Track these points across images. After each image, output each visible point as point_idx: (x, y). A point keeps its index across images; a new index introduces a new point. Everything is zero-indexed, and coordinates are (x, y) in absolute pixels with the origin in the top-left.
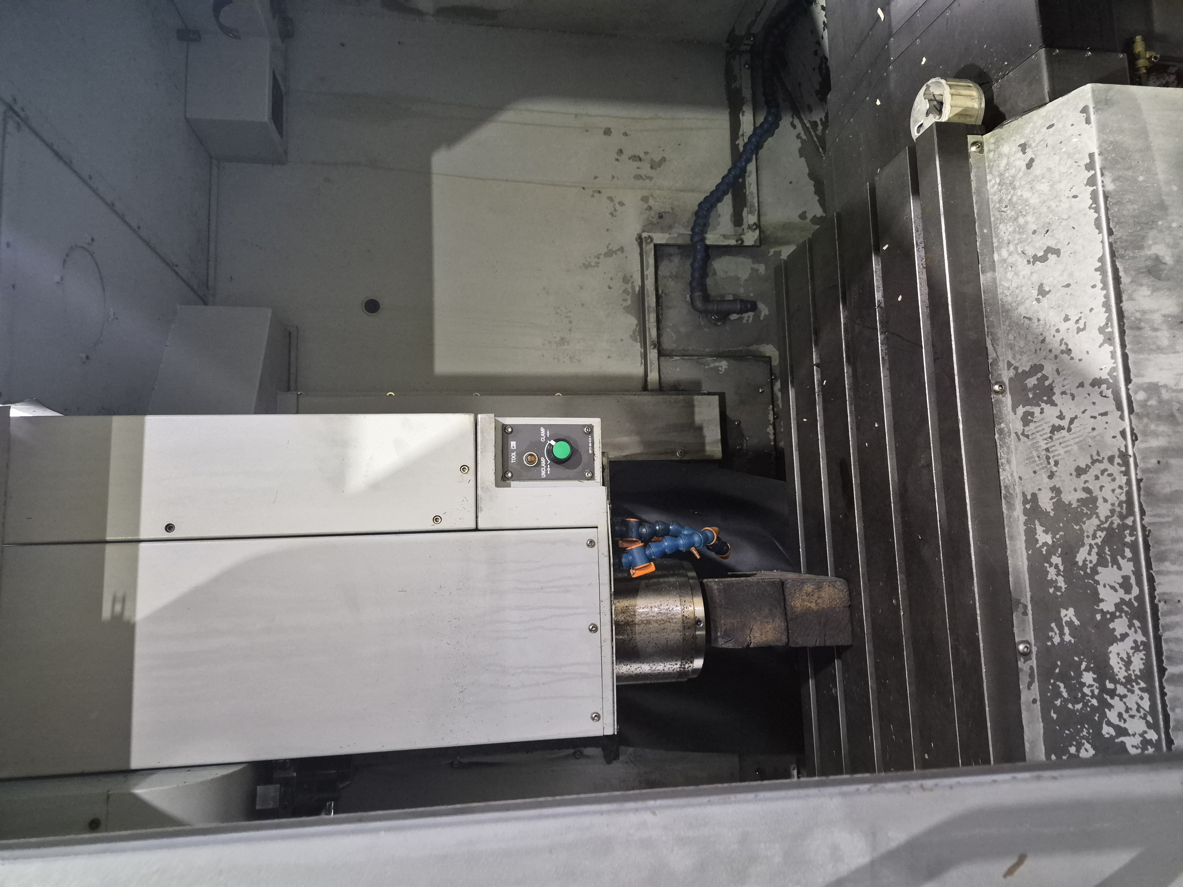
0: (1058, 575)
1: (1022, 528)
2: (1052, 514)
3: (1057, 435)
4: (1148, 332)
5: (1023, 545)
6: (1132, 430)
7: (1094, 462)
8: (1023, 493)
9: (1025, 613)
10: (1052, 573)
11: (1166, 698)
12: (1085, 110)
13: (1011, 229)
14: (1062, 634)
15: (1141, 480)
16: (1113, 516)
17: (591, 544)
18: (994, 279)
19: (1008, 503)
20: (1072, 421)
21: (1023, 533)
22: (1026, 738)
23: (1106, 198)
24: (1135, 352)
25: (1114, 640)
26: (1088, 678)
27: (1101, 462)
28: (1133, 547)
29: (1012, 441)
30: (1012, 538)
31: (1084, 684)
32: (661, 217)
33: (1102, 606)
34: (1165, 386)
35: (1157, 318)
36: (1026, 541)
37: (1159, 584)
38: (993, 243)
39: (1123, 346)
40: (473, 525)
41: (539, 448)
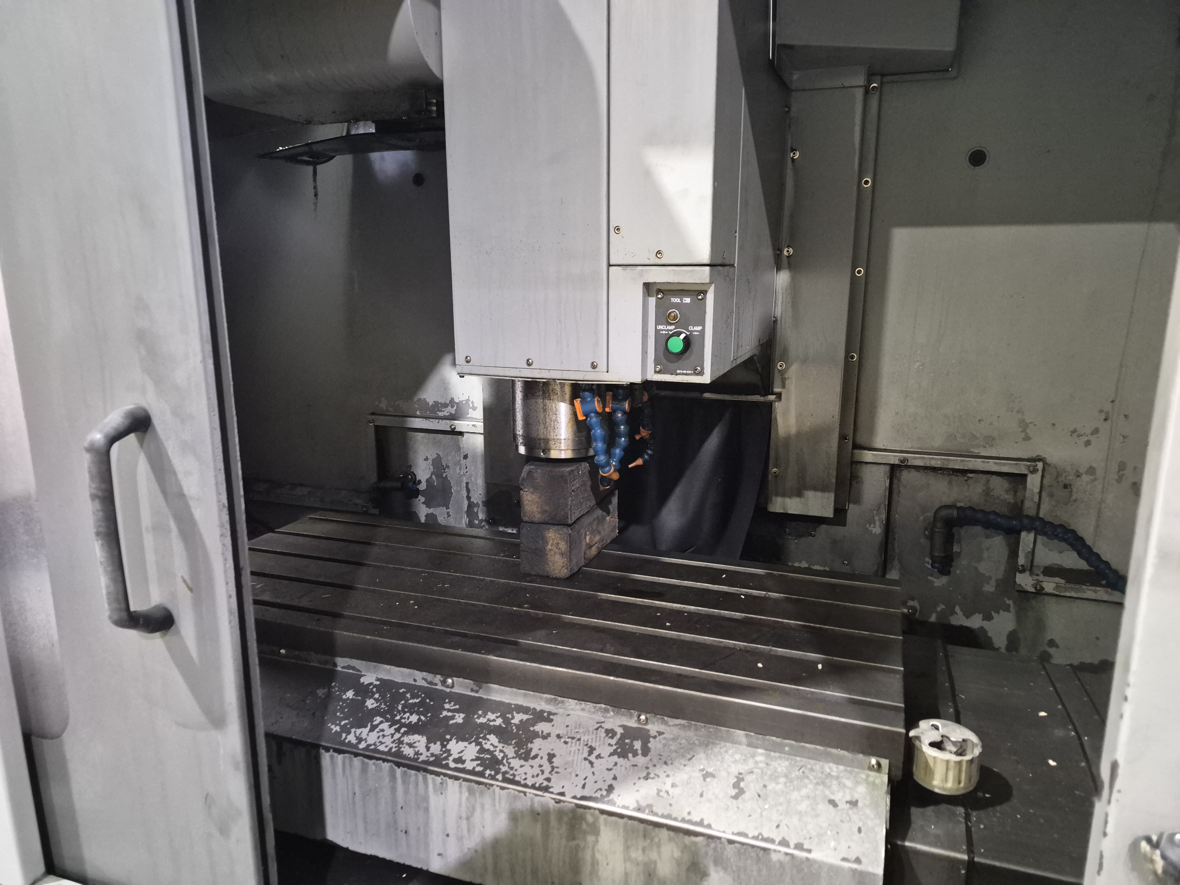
0: (488, 720)
1: (532, 705)
2: (532, 729)
3: (586, 749)
4: (641, 843)
5: (520, 703)
6: (564, 802)
7: (553, 768)
8: (557, 714)
9: (472, 690)
10: (491, 716)
11: (381, 762)
12: (858, 861)
13: (779, 770)
14: (449, 710)
15: (525, 795)
16: (509, 767)
17: (594, 366)
18: (740, 743)
19: (552, 700)
20: (591, 763)
21: (528, 705)
22: (393, 667)
23: (765, 850)
24: (625, 825)
25: (429, 741)
26: (414, 718)
27: (550, 773)
28: (481, 774)
29: (599, 717)
30: (525, 695)
31: (411, 714)
33: (454, 741)
34: (597, 841)
36: (521, 706)
37: (453, 783)
38: (775, 752)
39: (631, 818)
40: (611, 263)
41: (684, 323)
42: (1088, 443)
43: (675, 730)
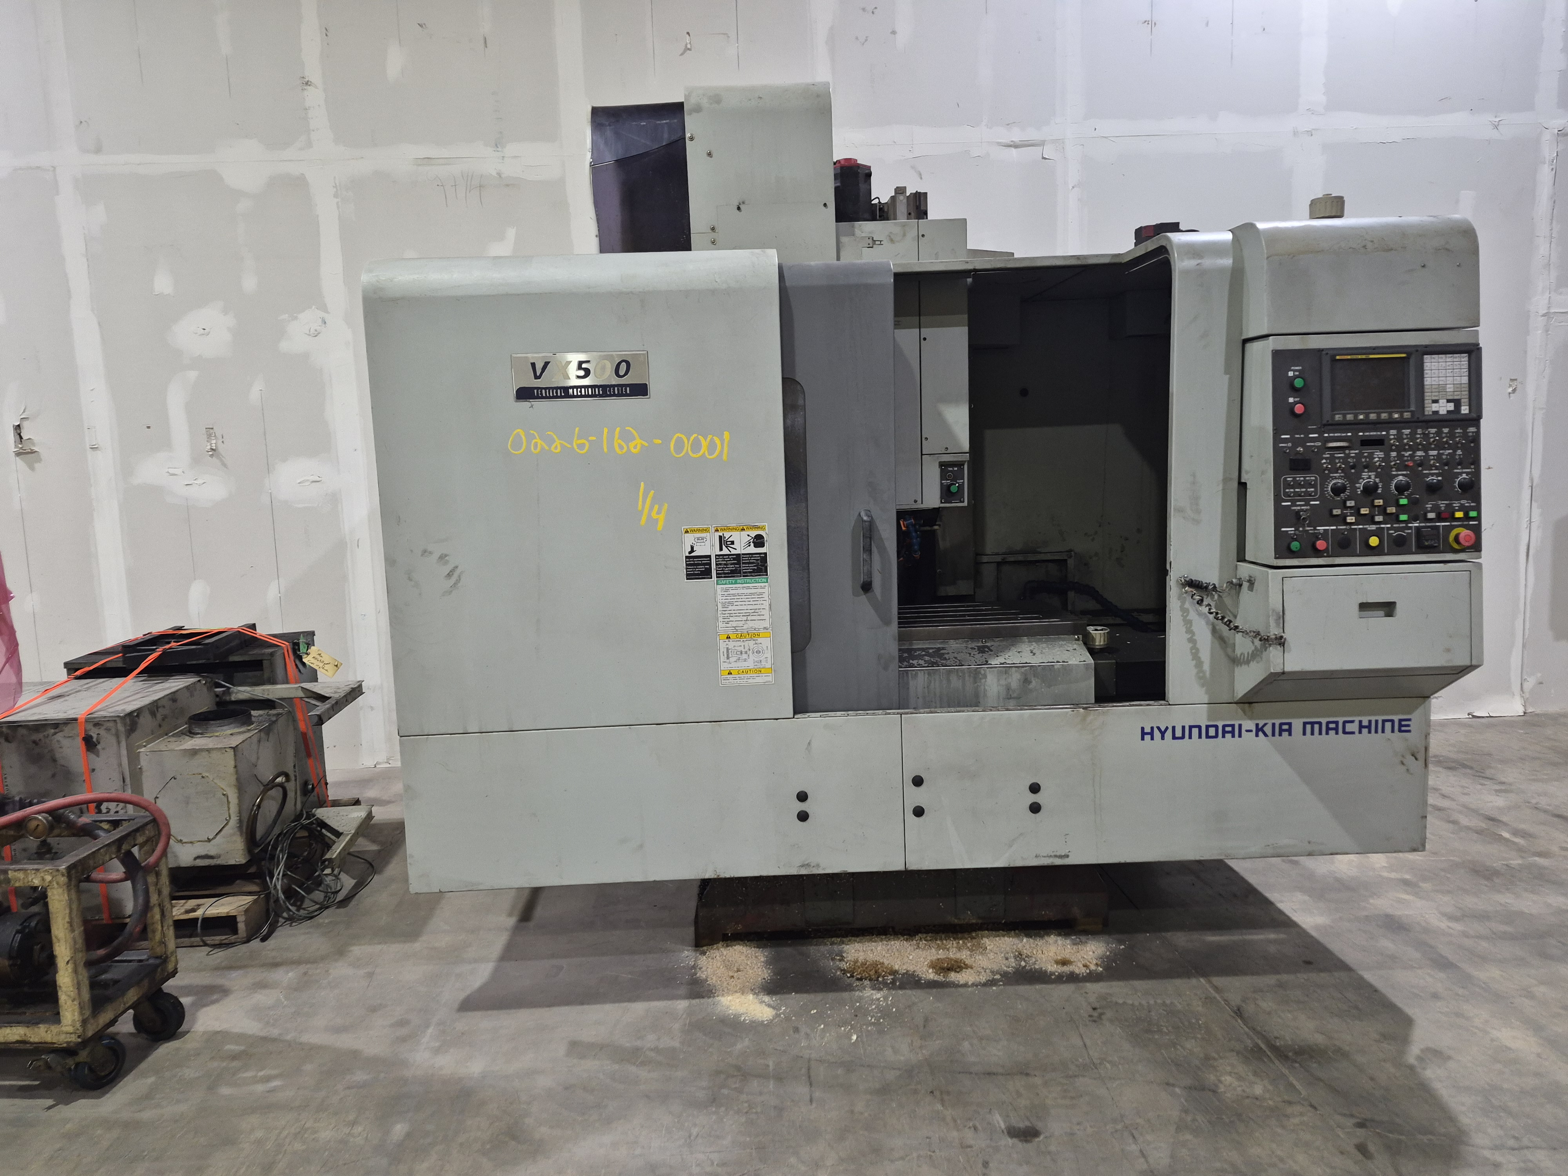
3: (968, 653)
4: (1005, 676)
5: (928, 647)
7: (959, 660)
8: (948, 646)
12: (1083, 660)
13: (1045, 646)
17: (916, 501)
18: (1027, 642)
19: (942, 641)
20: (973, 656)
21: (932, 646)
23: (1052, 665)
29: (964, 645)
32: (1085, 564)
33: (911, 660)
34: (986, 681)
35: (1010, 680)
38: (1041, 641)
40: (923, 453)
41: (955, 479)
42: (1093, 540)
43: (998, 643)
